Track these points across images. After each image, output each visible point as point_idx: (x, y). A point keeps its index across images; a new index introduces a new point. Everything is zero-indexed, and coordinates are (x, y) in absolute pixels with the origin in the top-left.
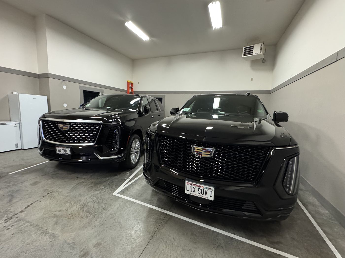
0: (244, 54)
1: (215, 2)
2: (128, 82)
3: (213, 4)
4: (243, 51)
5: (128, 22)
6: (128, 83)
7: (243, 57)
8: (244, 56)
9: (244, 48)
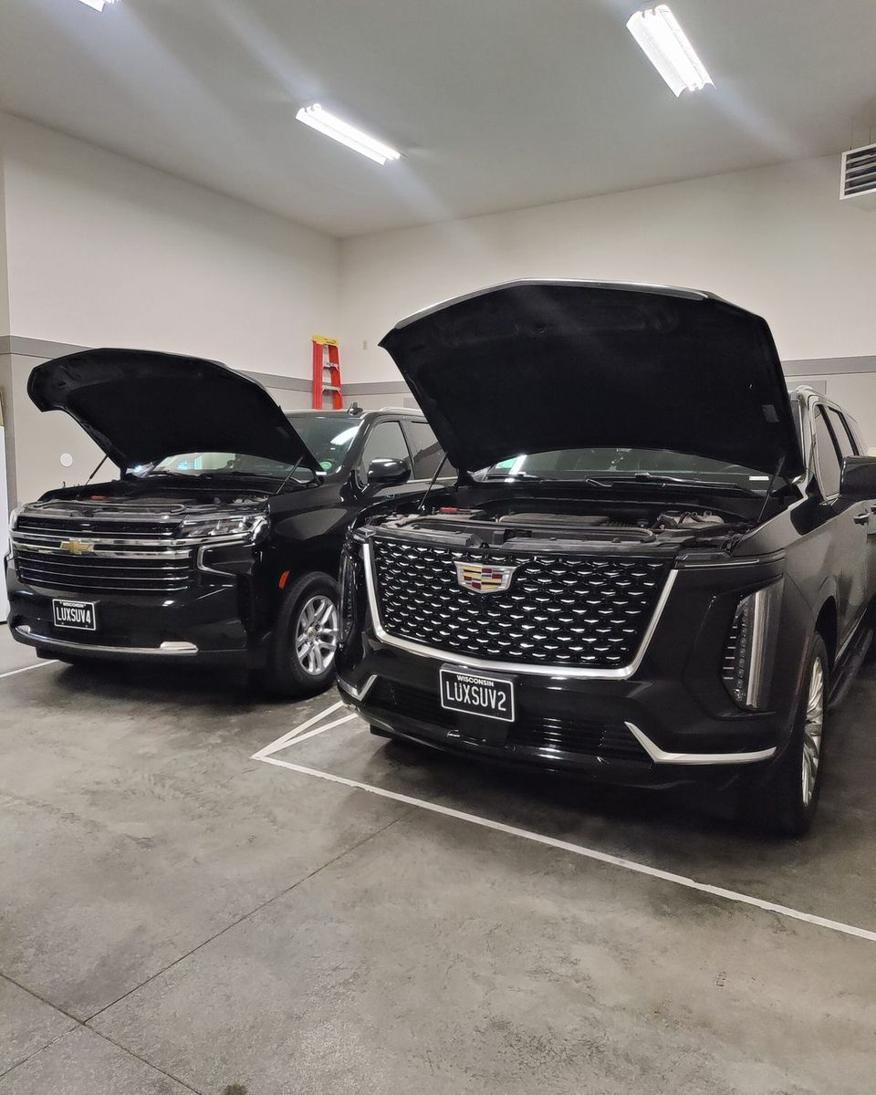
0: (850, 184)
1: (651, 10)
2: (314, 342)
3: (643, 15)
4: (844, 172)
5: (309, 109)
6: (317, 349)
7: (842, 197)
8: (846, 193)
9: (844, 155)
